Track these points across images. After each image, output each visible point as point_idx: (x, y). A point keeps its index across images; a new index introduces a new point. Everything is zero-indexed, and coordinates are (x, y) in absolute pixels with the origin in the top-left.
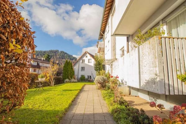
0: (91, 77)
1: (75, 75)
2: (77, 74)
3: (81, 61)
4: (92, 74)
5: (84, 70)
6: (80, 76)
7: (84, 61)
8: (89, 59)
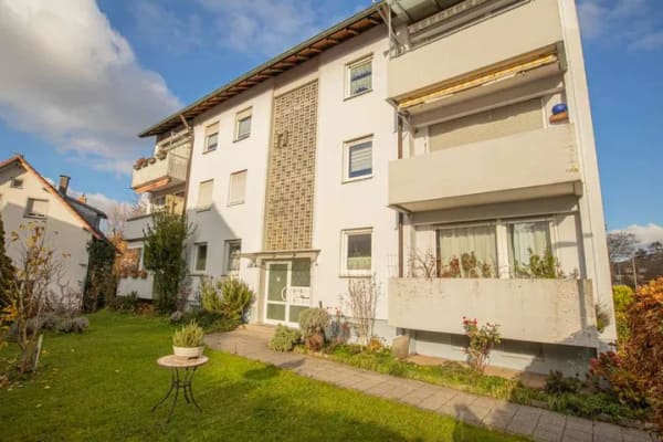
8: (31, 201)
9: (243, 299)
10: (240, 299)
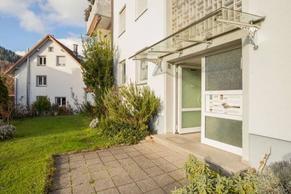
0: (64, 99)
1: (19, 97)
2: (25, 94)
3: (36, 60)
4: (73, 94)
5: (45, 83)
6: (33, 100)
7: (45, 59)
8: (58, 57)
9: (148, 108)
10: (144, 108)
